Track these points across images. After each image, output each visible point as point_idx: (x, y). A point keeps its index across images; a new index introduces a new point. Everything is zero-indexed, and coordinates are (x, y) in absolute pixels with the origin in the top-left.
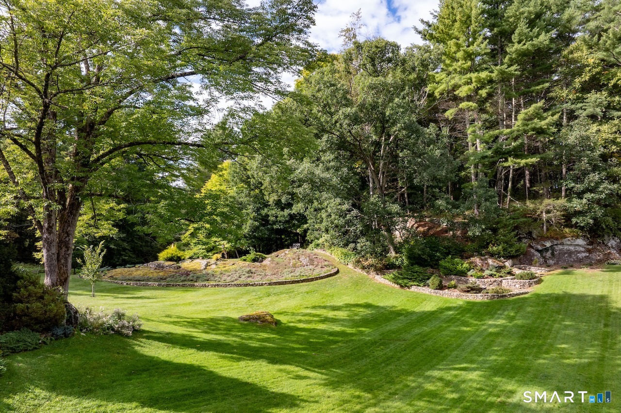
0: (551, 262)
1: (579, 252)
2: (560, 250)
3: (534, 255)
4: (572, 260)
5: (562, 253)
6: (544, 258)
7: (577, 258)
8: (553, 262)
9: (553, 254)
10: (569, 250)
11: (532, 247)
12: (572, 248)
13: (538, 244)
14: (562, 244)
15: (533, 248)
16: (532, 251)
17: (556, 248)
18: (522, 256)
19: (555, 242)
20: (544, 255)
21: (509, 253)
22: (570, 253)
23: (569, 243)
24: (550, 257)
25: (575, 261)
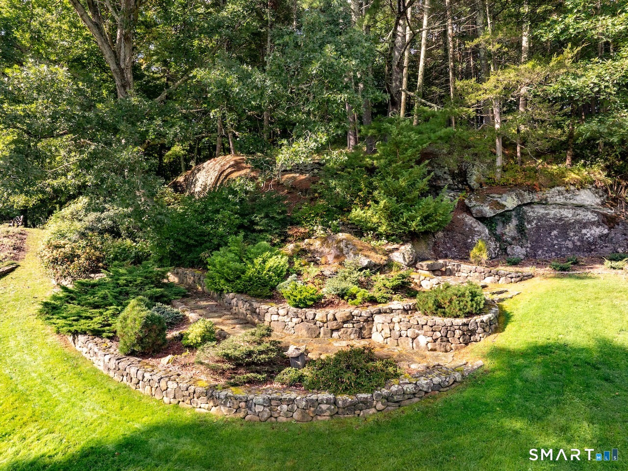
0: (519, 251)
1: (585, 225)
2: (539, 219)
3: (472, 232)
4: (570, 245)
5: (545, 226)
6: (499, 238)
7: (581, 240)
8: (524, 251)
9: (521, 229)
10: (561, 219)
11: (468, 210)
12: (567, 213)
13: (483, 201)
14: (544, 203)
15: (471, 214)
16: (469, 220)
17: (530, 212)
18: (440, 234)
19: (528, 198)
20: (499, 231)
21: (405, 224)
22: (565, 227)
23: (560, 200)
24: (514, 238)
25: (577, 249)
